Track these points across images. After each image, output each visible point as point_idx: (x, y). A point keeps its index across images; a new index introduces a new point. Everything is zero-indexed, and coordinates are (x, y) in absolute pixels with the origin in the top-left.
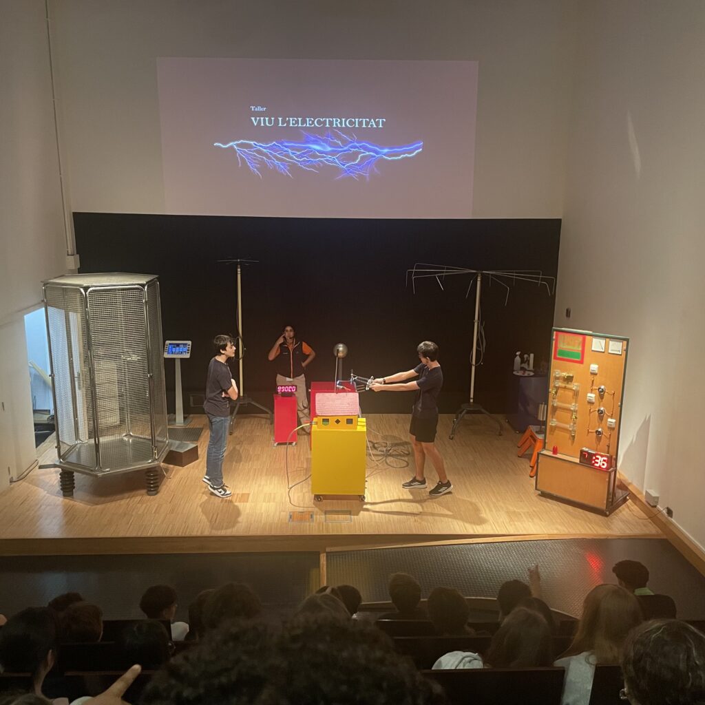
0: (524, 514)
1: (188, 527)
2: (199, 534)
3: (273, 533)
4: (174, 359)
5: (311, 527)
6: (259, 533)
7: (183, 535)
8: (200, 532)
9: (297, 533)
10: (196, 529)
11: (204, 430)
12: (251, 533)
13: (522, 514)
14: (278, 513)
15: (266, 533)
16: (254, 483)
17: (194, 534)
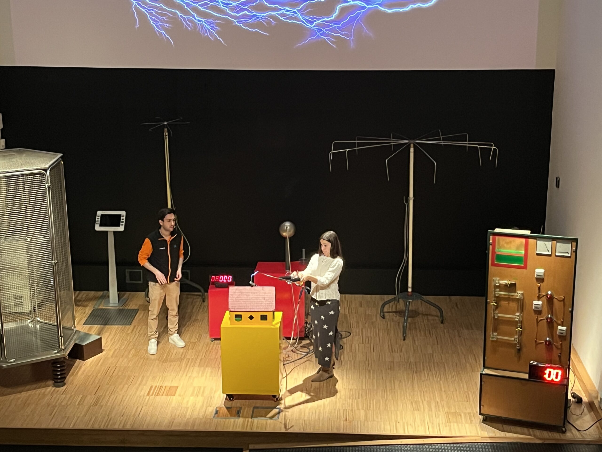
0: (465, 414)
1: (111, 419)
2: (121, 428)
3: (196, 429)
4: (107, 232)
5: (236, 423)
6: (181, 428)
7: (105, 428)
8: (122, 425)
9: (220, 429)
10: (118, 423)
11: (139, 312)
12: (173, 428)
13: (463, 415)
14: (204, 408)
15: (189, 428)
16: (184, 375)
17: (116, 427)
